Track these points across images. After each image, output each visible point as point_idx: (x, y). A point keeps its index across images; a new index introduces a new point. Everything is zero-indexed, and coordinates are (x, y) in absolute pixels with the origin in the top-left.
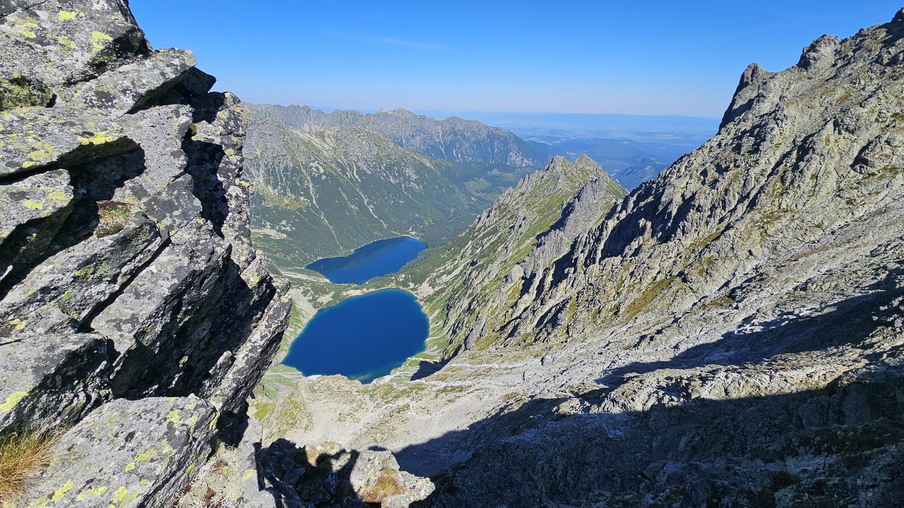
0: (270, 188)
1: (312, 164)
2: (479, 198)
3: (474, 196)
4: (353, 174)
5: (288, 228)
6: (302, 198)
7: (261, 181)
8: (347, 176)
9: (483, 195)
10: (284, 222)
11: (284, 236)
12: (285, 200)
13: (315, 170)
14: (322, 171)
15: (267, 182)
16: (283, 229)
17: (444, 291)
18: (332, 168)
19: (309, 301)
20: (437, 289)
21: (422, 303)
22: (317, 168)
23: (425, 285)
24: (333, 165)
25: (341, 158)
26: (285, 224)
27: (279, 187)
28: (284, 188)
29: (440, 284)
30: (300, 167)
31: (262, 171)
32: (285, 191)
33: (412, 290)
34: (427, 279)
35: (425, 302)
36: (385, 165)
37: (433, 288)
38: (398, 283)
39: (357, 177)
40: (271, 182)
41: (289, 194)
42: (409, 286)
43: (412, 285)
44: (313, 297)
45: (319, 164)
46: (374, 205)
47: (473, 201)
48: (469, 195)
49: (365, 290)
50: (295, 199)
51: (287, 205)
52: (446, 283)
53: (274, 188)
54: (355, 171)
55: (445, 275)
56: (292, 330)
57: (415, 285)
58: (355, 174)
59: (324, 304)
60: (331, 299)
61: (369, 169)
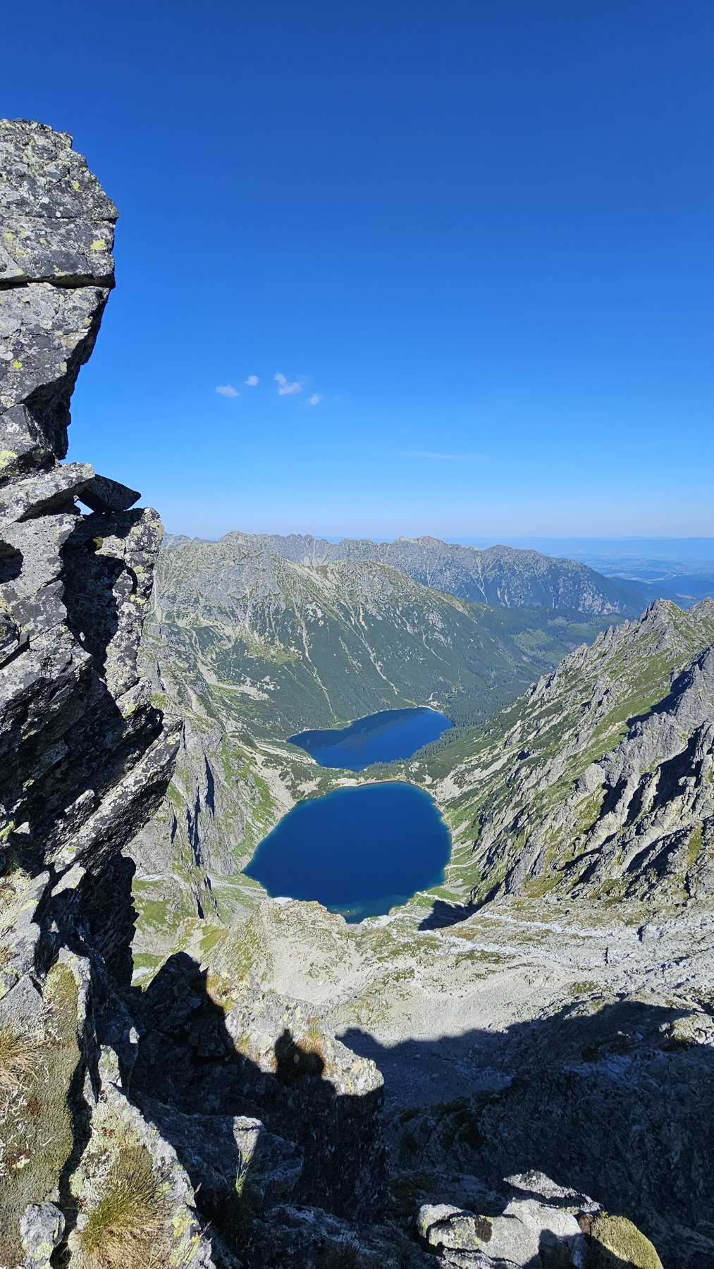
0: (256, 634)
1: (308, 606)
2: (534, 658)
3: (526, 655)
4: (358, 620)
5: (271, 687)
6: (292, 649)
7: (247, 626)
8: (351, 622)
9: (540, 654)
10: (267, 679)
11: (266, 696)
12: (272, 650)
13: (311, 613)
14: (320, 614)
15: (253, 627)
16: (265, 687)
17: (476, 794)
18: (332, 611)
19: (287, 787)
20: (466, 789)
21: (442, 809)
22: (315, 612)
23: (448, 781)
24: (335, 608)
25: (345, 600)
26: (268, 681)
27: (267, 634)
28: (272, 635)
29: (471, 783)
30: (293, 610)
31: (249, 614)
32: (273, 639)
33: (428, 786)
34: (452, 773)
35: (447, 807)
36: (401, 609)
37: (460, 787)
38: (408, 774)
39: (363, 623)
40: (258, 628)
41: (277, 643)
42: (424, 780)
43: (429, 780)
44: (293, 782)
45: (317, 606)
46: (383, 662)
47: (524, 662)
48: (518, 653)
49: (362, 779)
50: (284, 650)
51: (273, 657)
52: (480, 782)
53: (261, 635)
54: (361, 617)
55: (479, 769)
56: (262, 826)
57: (433, 781)
58: (361, 620)
59: (306, 794)
60: (316, 788)
61: (380, 613)
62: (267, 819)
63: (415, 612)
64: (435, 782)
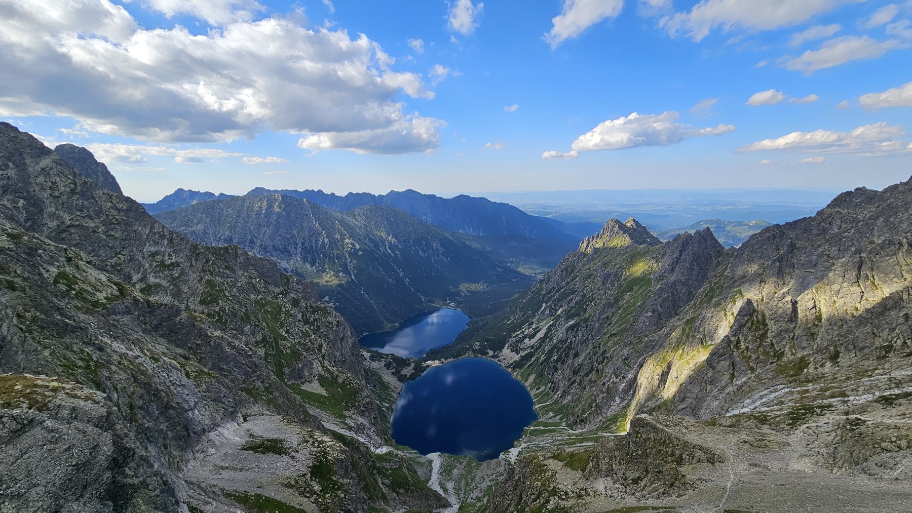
0: (308, 265)
1: (347, 241)
4: (386, 249)
6: (340, 274)
7: (299, 259)
8: (380, 251)
10: (327, 298)
12: (325, 276)
13: (351, 246)
14: (358, 247)
15: (305, 259)
17: (533, 356)
18: (366, 244)
19: (393, 373)
20: (523, 353)
21: (510, 370)
22: (353, 244)
23: (506, 351)
24: (366, 241)
25: (373, 235)
26: (328, 300)
27: (317, 264)
28: (322, 265)
29: (524, 349)
31: (299, 250)
32: (323, 268)
33: (492, 357)
34: (507, 345)
35: (513, 368)
36: (413, 240)
37: (517, 353)
38: (474, 351)
39: (390, 251)
40: (309, 260)
41: (328, 270)
42: (488, 353)
43: (491, 353)
44: (396, 370)
45: (354, 240)
46: (410, 278)
49: (443, 360)
50: (334, 275)
51: (327, 281)
52: (532, 347)
53: (312, 265)
54: (387, 247)
55: (527, 339)
56: (388, 405)
57: (494, 353)
58: (388, 249)
59: (408, 376)
60: (413, 371)
61: (400, 244)
62: (389, 400)
63: (423, 242)
64: (496, 354)
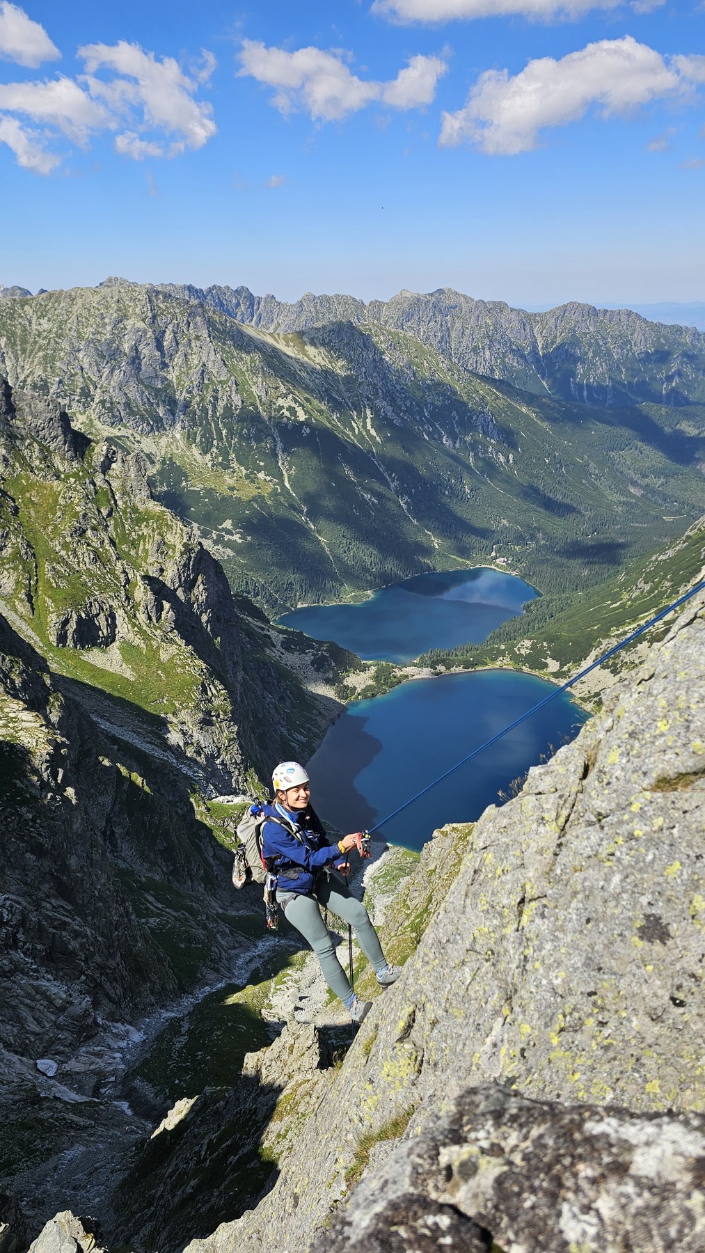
0: (196, 451)
1: (280, 402)
2: (646, 487)
3: (635, 484)
4: (365, 426)
5: (236, 538)
6: (261, 475)
7: (178, 436)
8: (353, 429)
9: (657, 482)
10: (228, 524)
11: (229, 552)
12: (226, 477)
13: (287, 414)
14: (302, 417)
15: (190, 438)
16: (227, 537)
18: (321, 411)
22: (293, 412)
25: (338, 391)
26: (230, 527)
27: (214, 450)
28: (225, 454)
30: (256, 408)
32: (226, 458)
36: (431, 408)
39: (373, 432)
40: (198, 440)
41: (235, 465)
45: (296, 401)
46: (410, 496)
47: (633, 496)
48: (621, 482)
50: (247, 477)
51: (232, 489)
53: (205, 451)
54: (368, 421)
58: (369, 426)
61: (398, 415)
63: (454, 413)
